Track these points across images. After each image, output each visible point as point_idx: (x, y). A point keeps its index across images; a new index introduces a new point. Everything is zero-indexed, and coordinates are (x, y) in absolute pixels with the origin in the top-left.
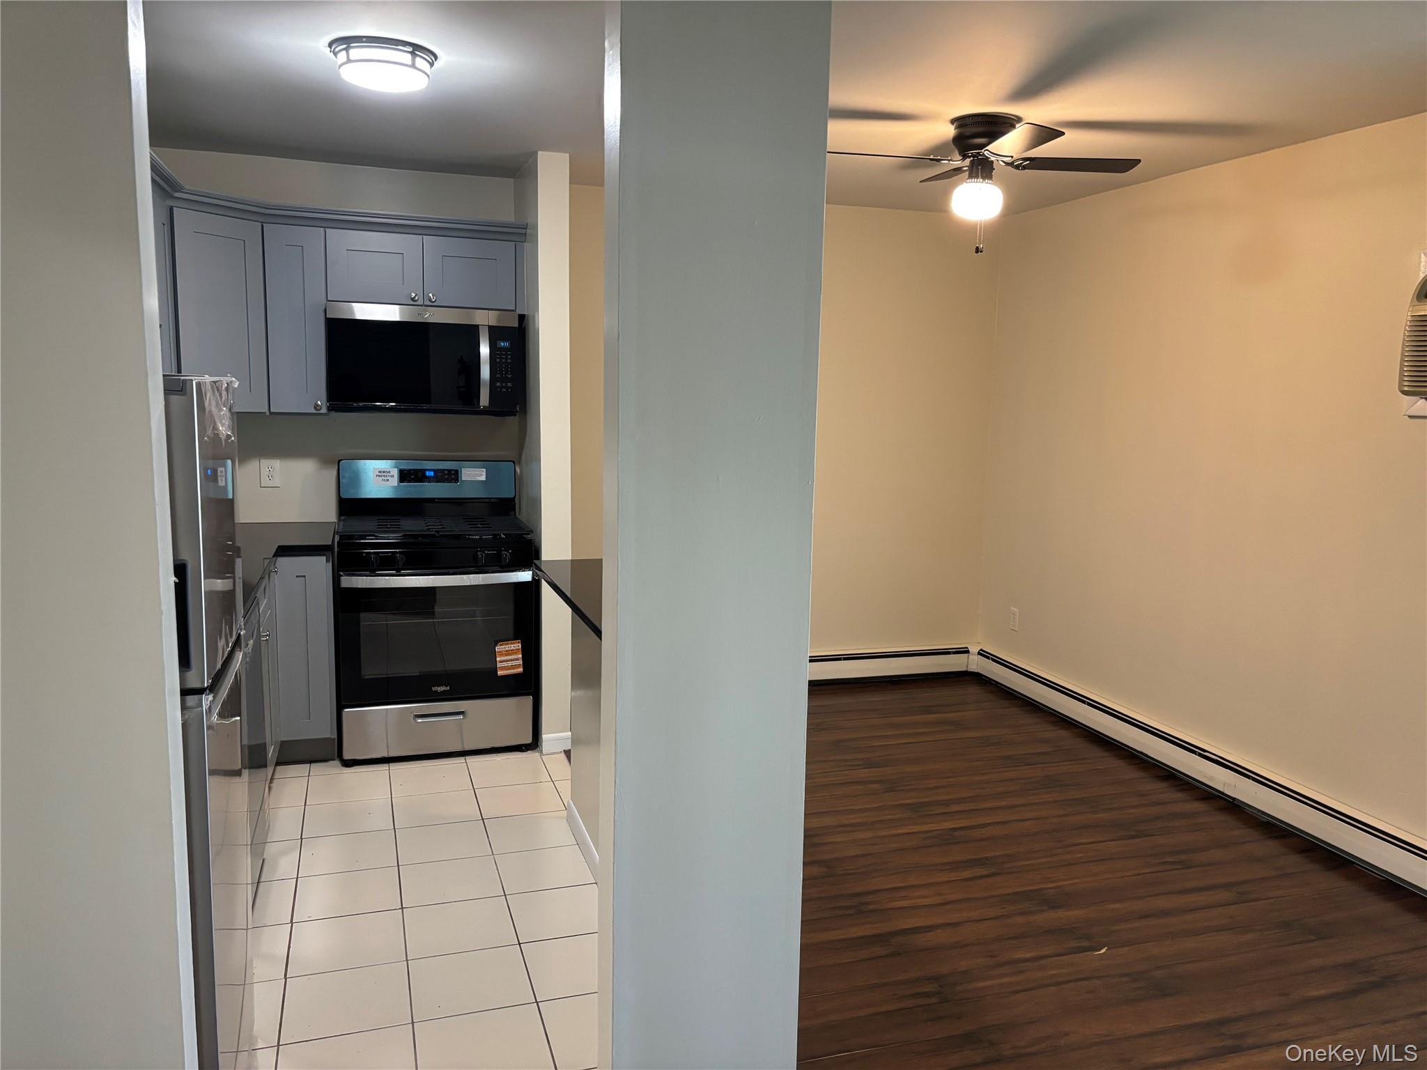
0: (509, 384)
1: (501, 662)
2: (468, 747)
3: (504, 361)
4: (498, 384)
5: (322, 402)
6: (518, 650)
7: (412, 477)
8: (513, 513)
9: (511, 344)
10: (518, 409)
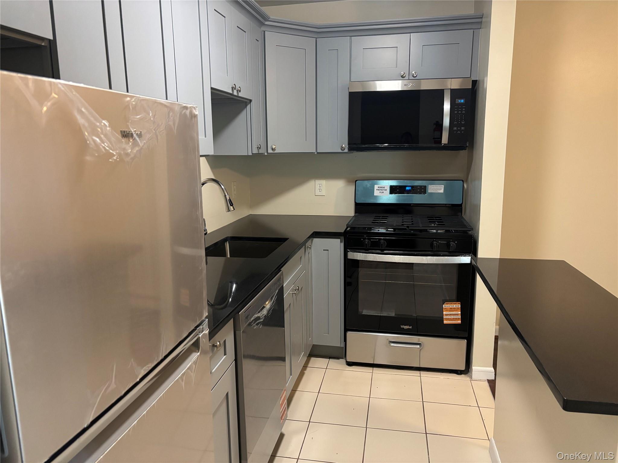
0: (463, 128)
1: (446, 315)
2: (423, 365)
3: (460, 112)
4: (455, 129)
5: (345, 145)
6: (458, 308)
7: (398, 190)
8: (460, 214)
9: (465, 101)
10: (468, 145)
